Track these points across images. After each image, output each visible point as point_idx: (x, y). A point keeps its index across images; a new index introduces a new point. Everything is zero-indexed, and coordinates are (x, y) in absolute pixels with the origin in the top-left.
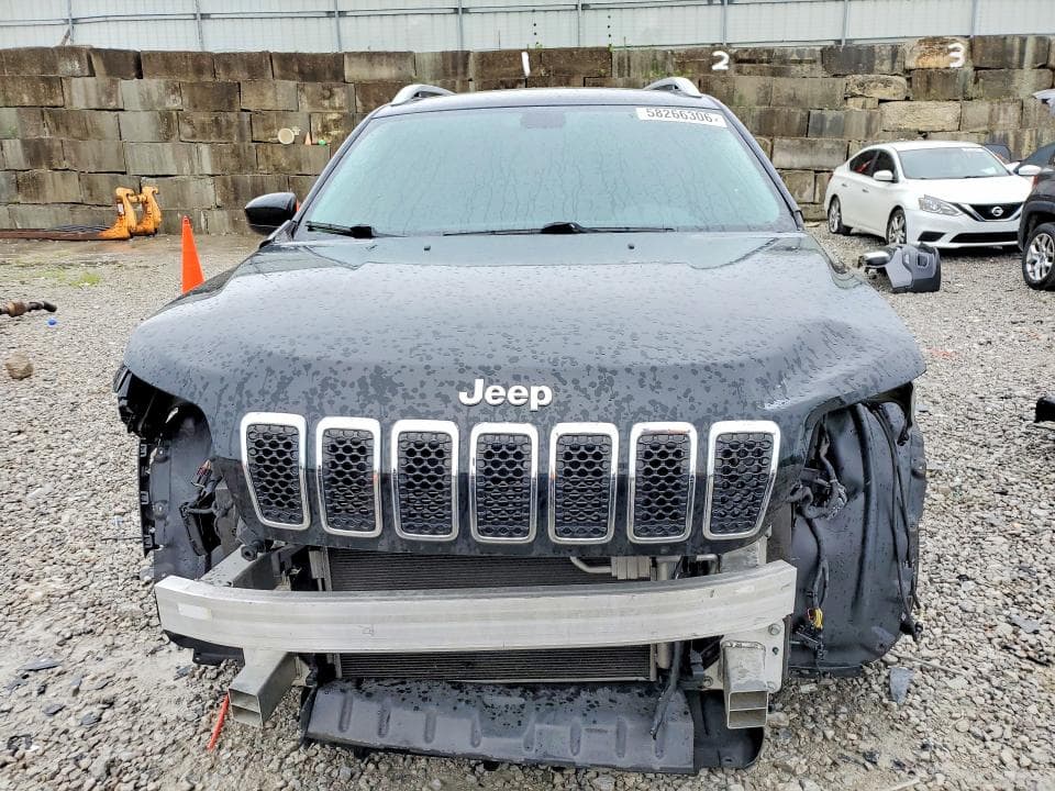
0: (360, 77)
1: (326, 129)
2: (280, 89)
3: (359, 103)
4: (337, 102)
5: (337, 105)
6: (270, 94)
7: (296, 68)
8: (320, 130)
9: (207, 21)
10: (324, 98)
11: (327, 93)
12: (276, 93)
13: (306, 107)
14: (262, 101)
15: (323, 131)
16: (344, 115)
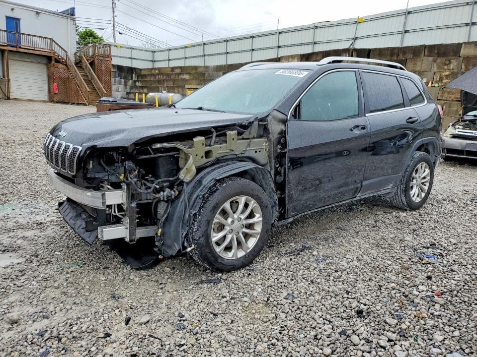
0: (469, 54)
1: (441, 79)
2: (425, 61)
3: (463, 67)
4: (452, 66)
5: (451, 68)
6: (419, 64)
7: (436, 51)
8: (438, 80)
9: (407, 33)
10: (445, 65)
11: (447, 62)
12: (422, 63)
13: (435, 69)
14: (415, 67)
15: (439, 80)
16: (452, 73)
